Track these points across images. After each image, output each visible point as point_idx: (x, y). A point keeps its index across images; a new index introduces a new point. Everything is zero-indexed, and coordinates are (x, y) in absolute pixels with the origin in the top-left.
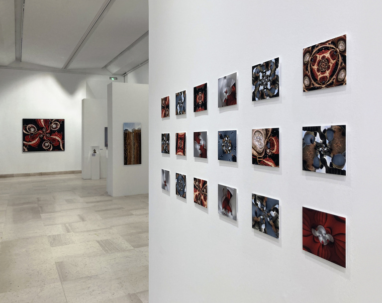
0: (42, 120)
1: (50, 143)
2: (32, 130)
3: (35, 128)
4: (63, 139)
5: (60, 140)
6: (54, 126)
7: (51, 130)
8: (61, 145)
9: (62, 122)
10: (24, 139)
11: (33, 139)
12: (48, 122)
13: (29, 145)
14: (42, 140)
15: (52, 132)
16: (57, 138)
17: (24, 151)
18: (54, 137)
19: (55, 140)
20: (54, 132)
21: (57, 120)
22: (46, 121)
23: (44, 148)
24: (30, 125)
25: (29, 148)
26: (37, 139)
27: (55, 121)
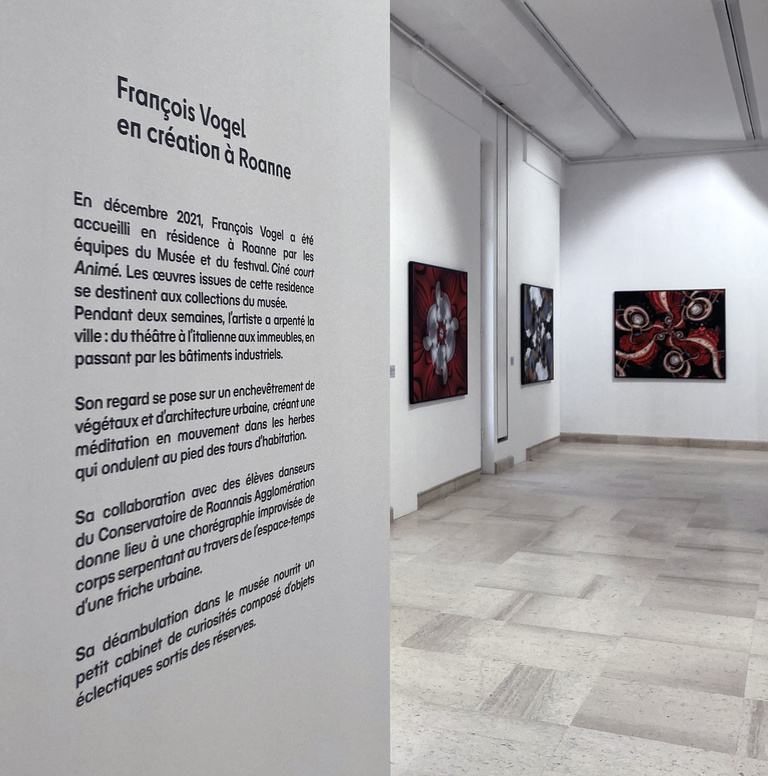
0: (663, 295)
1: (685, 357)
2: (638, 320)
3: (644, 317)
4: (721, 345)
5: (712, 349)
6: (696, 309)
7: (687, 322)
8: (715, 364)
9: (718, 298)
10: (617, 346)
11: (640, 345)
12: (678, 298)
13: (630, 362)
14: (662, 348)
15: (690, 327)
16: (704, 343)
17: (617, 375)
18: (696, 340)
19: (697, 348)
20: (697, 325)
21: (705, 293)
22: (673, 295)
23: (668, 369)
24: (632, 309)
25: (629, 369)
26: (650, 345)
27: (697, 295)
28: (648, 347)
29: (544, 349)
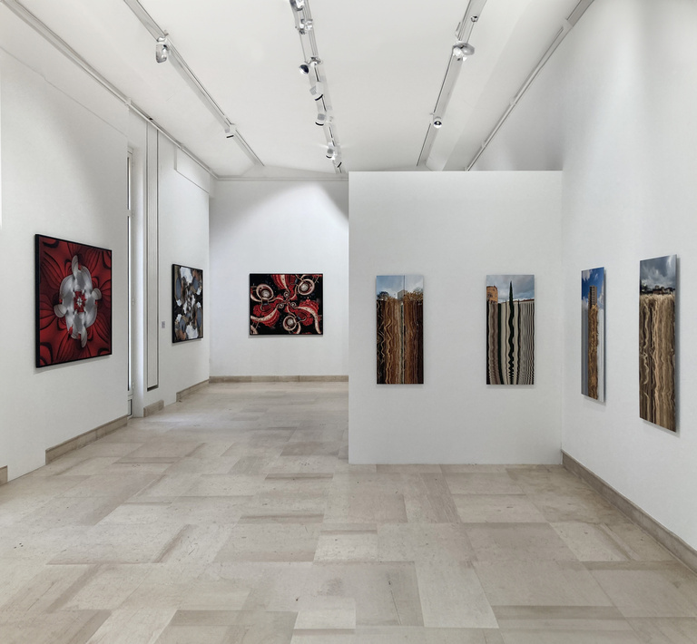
0: (283, 277)
1: (297, 320)
2: (266, 294)
3: (268, 290)
4: (320, 312)
5: (314, 314)
6: (304, 287)
7: (299, 296)
8: (316, 325)
9: (318, 280)
10: (252, 313)
11: (268, 311)
12: (292, 278)
13: (261, 324)
14: (282, 313)
15: (300, 300)
16: (309, 310)
17: (251, 333)
18: (304, 308)
19: (305, 314)
20: (304, 298)
21: (310, 276)
22: (289, 277)
23: (286, 328)
24: (262, 286)
25: (261, 329)
27: (305, 278)
28: (273, 313)
29: (194, 315)
